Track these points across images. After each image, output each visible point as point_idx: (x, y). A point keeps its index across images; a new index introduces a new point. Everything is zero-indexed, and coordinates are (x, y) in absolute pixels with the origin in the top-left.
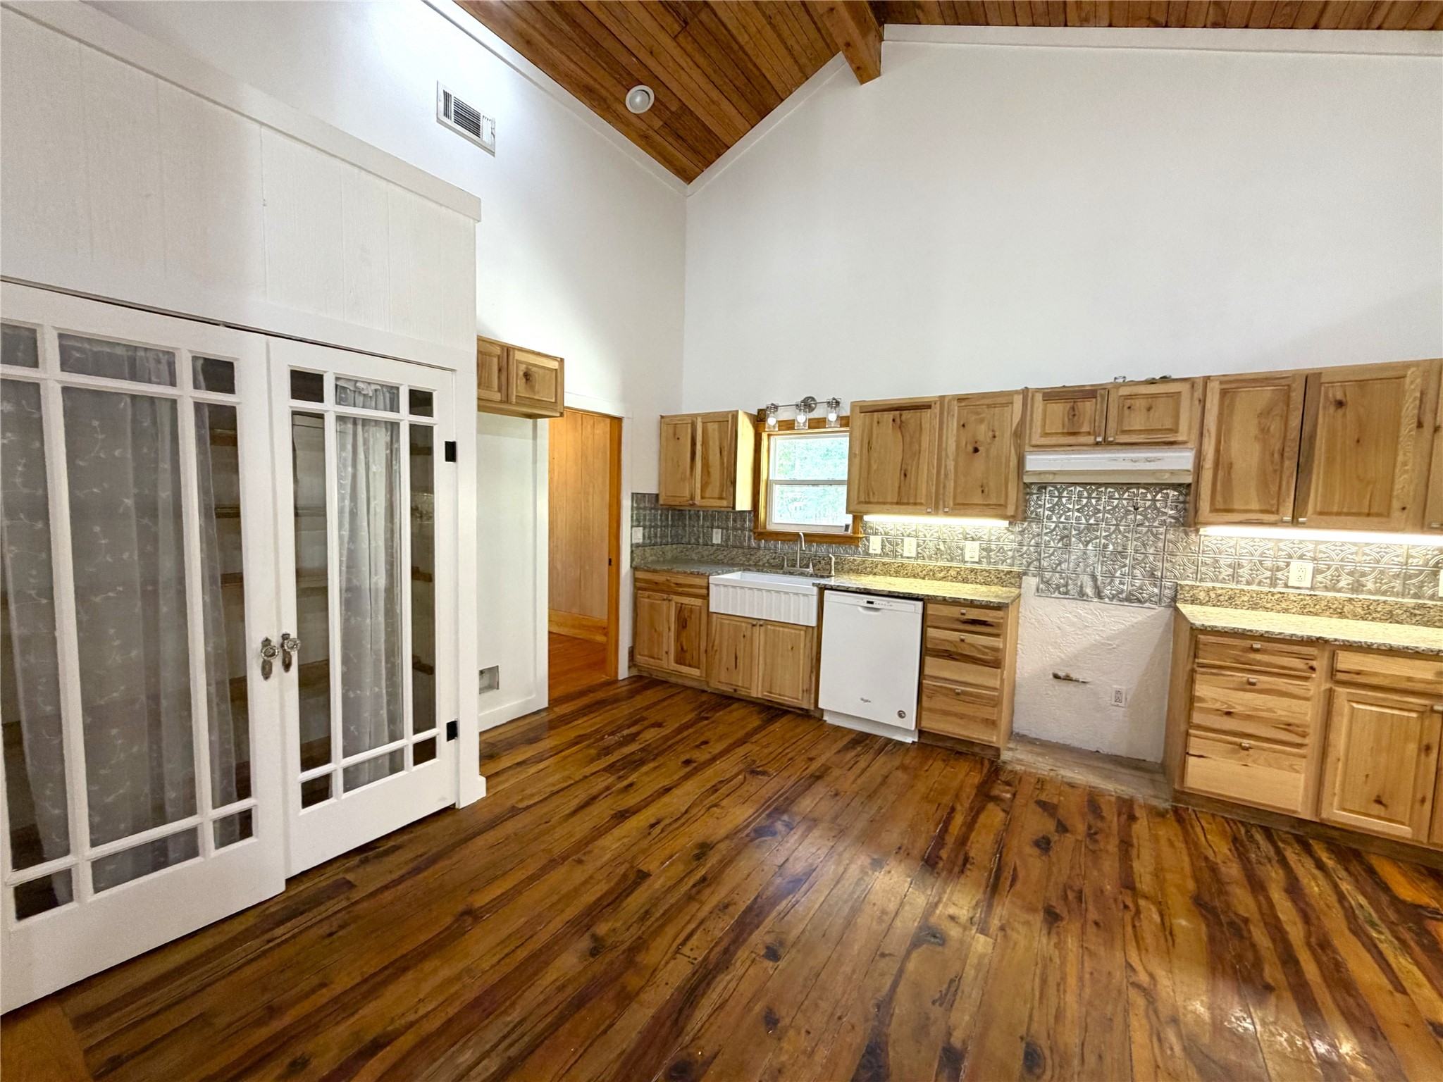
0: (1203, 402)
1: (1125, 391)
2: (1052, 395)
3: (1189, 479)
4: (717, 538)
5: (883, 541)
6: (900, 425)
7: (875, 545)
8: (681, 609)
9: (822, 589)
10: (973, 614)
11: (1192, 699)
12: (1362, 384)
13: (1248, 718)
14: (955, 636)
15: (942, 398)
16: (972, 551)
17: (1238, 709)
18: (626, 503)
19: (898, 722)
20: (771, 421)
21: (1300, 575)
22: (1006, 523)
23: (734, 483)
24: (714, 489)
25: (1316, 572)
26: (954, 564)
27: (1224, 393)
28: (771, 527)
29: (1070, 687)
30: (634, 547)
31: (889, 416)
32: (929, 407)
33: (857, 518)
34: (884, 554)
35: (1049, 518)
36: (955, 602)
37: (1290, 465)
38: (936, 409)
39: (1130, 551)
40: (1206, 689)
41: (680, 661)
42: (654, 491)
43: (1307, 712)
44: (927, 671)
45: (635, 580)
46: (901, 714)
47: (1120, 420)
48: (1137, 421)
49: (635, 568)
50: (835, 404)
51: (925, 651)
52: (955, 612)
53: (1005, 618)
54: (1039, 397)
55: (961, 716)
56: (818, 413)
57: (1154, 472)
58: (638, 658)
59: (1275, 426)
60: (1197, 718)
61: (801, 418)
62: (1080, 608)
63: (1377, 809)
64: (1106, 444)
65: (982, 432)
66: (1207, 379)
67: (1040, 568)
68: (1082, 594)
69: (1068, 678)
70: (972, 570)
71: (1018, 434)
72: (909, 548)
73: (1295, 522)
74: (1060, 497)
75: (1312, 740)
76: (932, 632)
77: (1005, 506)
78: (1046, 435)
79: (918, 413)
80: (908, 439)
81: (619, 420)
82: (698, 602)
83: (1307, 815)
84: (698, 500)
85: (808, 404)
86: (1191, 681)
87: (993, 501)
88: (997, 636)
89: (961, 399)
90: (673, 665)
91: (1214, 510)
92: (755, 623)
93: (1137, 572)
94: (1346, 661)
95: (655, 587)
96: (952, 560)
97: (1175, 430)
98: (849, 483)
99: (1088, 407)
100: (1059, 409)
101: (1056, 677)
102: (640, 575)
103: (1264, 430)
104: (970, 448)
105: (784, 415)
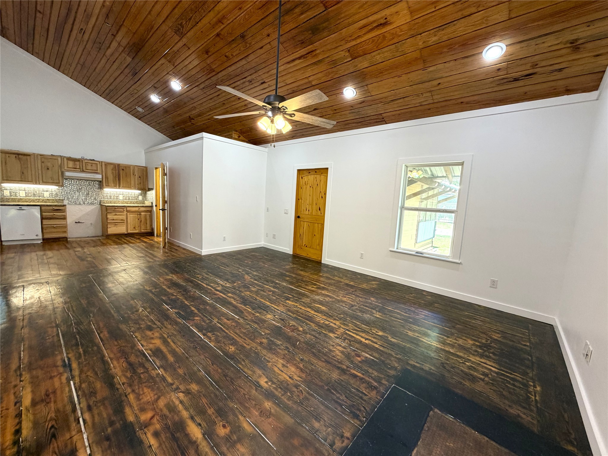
0: (102, 166)
1: (86, 161)
2: (69, 159)
3: (101, 180)
5: (10, 192)
6: (19, 159)
7: (7, 193)
10: (56, 208)
11: (107, 218)
12: (125, 167)
13: (116, 220)
14: (52, 214)
15: (34, 154)
16: (46, 194)
17: (115, 219)
21: (121, 197)
22: (57, 187)
25: (123, 197)
26: (41, 198)
27: (105, 165)
29: (79, 224)
31: (13, 156)
32: (30, 155)
34: (13, 196)
35: (69, 186)
36: (51, 206)
37: (117, 179)
38: (32, 156)
39: (90, 194)
40: (108, 216)
43: (124, 217)
44: (44, 223)
46: (37, 235)
47: (86, 167)
48: (89, 167)
51: (42, 218)
52: (51, 208)
53: (66, 208)
54: (65, 159)
55: (57, 232)
57: (94, 178)
59: (114, 172)
60: (108, 221)
62: (80, 207)
63: (134, 229)
64: (83, 171)
65: (49, 165)
66: (102, 162)
67: (68, 198)
68: (80, 204)
69: (79, 222)
70: (48, 199)
71: (60, 167)
72: (22, 194)
73: (119, 188)
74: (71, 182)
75: (125, 221)
77: (59, 183)
78: (68, 168)
79: (25, 157)
80: (22, 162)
83: (126, 233)
86: (107, 216)
87: (55, 181)
88: (64, 212)
89: (41, 155)
91: (106, 186)
93: (92, 198)
94: (128, 209)
96: (39, 197)
97: (97, 170)
99: (78, 163)
100: (71, 162)
101: (76, 222)
103: (113, 173)
104: (46, 168)
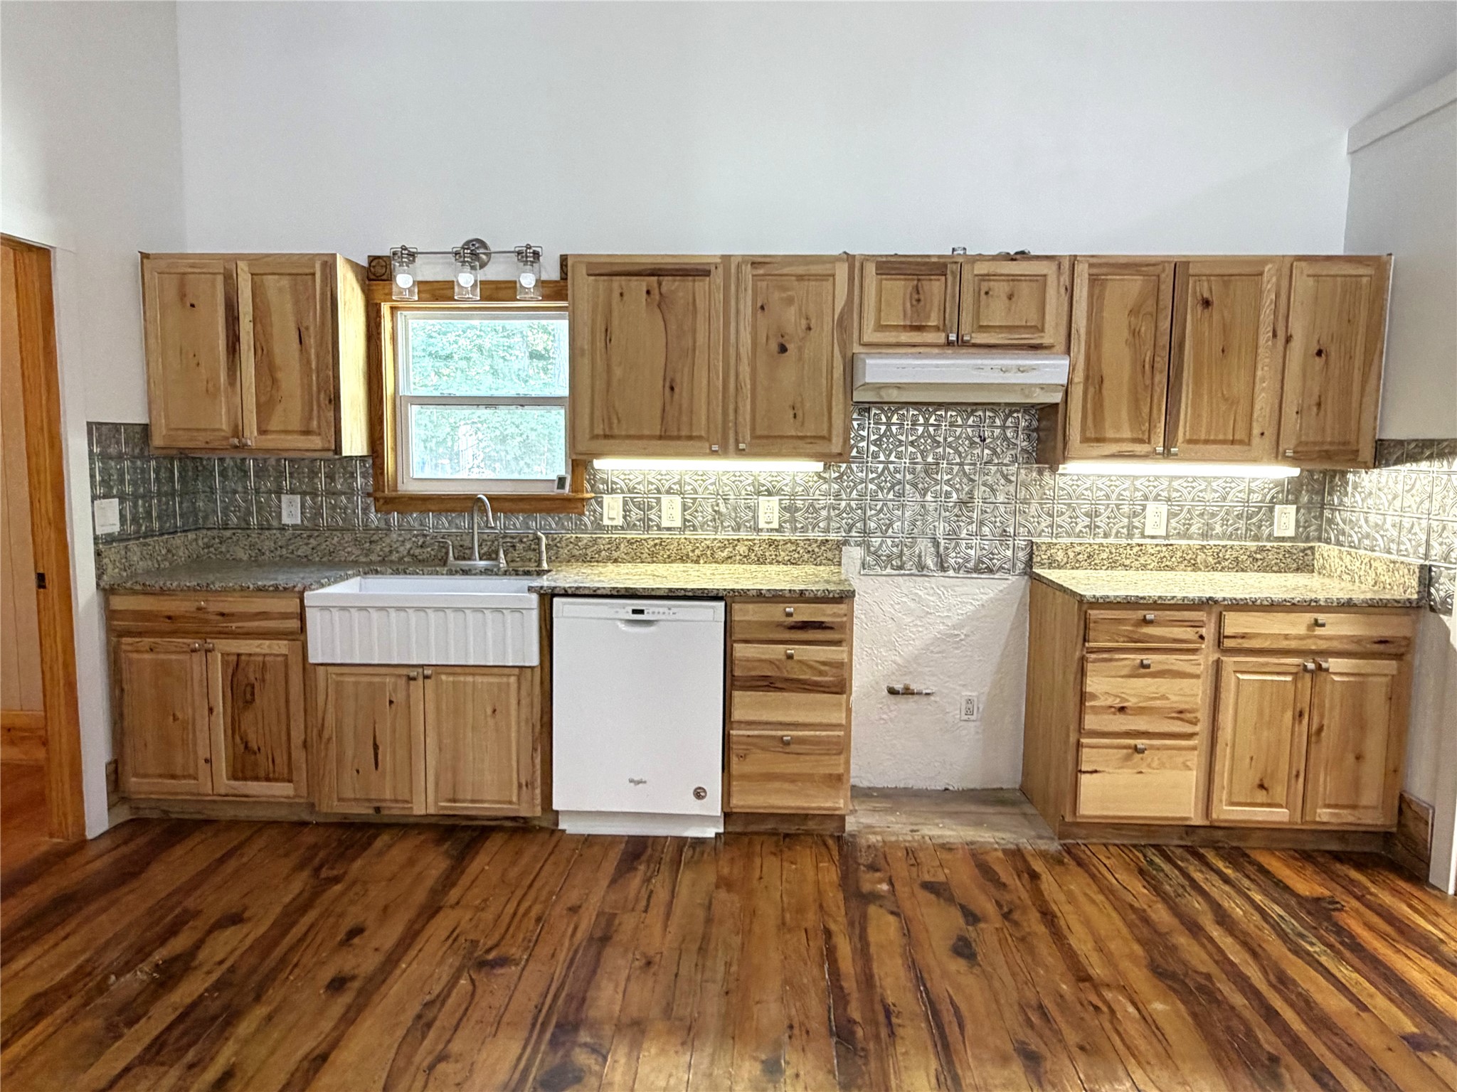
0: (1070, 291)
1: (981, 268)
2: (891, 267)
3: (1057, 398)
4: (291, 512)
5: (625, 503)
6: (661, 303)
7: (612, 509)
8: (236, 666)
9: (547, 598)
10: (804, 613)
11: (1083, 696)
12: (1226, 279)
13: (1141, 711)
14: (778, 651)
15: (726, 258)
16: (769, 512)
17: (1132, 702)
18: (77, 448)
19: (695, 807)
20: (403, 280)
21: (1155, 520)
22: (819, 466)
23: (334, 402)
24: (291, 410)
25: (1171, 515)
26: (743, 535)
27: (1093, 280)
28: (408, 487)
29: (908, 704)
30: (103, 543)
31: (640, 285)
32: (707, 273)
33: (579, 464)
34: (628, 526)
35: (875, 456)
36: (776, 597)
37: (1161, 379)
38: (718, 277)
39: (978, 502)
40: (1094, 684)
41: (238, 773)
42: (139, 418)
43: (1194, 693)
44: (737, 715)
45: (110, 615)
46: (699, 794)
47: (977, 315)
48: (996, 313)
49: (107, 592)
50: (529, 256)
51: (732, 683)
52: (776, 612)
53: (850, 614)
54: (871, 269)
55: (792, 779)
56: (496, 271)
57: (1023, 388)
58: (133, 783)
59: (1145, 328)
60: (1091, 722)
61: (466, 279)
62: (920, 587)
63: (1261, 796)
64: (959, 344)
65: (791, 319)
66: (1074, 259)
67: (865, 532)
68: (921, 568)
69: (908, 692)
70: (772, 543)
71: (843, 325)
72: (671, 513)
73: (1167, 454)
74: (889, 424)
75: (1202, 728)
76: (741, 650)
77: (828, 439)
78: (880, 327)
79: (689, 283)
80: (673, 327)
81: (43, 253)
82: (281, 647)
83: (1198, 820)
84: (251, 436)
85: (473, 253)
86: (1082, 672)
87: (810, 430)
88: (838, 643)
89: (756, 263)
90: (225, 784)
91: (1085, 440)
92: (413, 674)
93: (986, 530)
94: (1235, 623)
95: (173, 625)
96: (737, 528)
97: (1040, 329)
99: (935, 288)
100: (898, 288)
101: (892, 692)
102: (119, 603)
103: (1135, 333)
104: (774, 347)
105: (430, 271)
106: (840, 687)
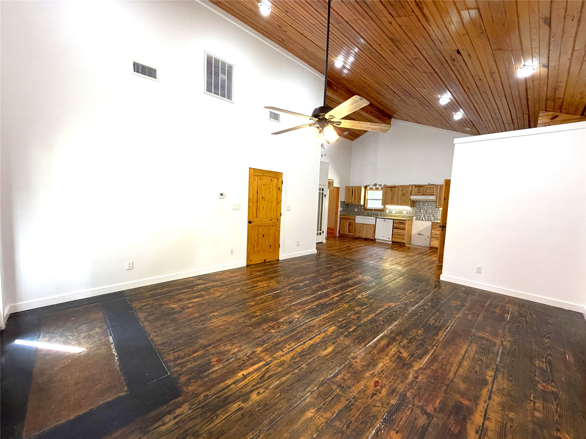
0: (437, 188)
1: (427, 186)
2: (416, 186)
3: (436, 200)
4: (356, 210)
5: (389, 210)
6: (392, 190)
7: (387, 211)
8: (349, 222)
9: (376, 218)
10: (401, 221)
14: (398, 225)
15: (399, 186)
16: (405, 212)
17: (437, 234)
18: (340, 203)
19: (389, 240)
20: (368, 188)
22: (410, 207)
23: (360, 199)
24: (356, 201)
27: (440, 187)
28: (367, 208)
29: (420, 236)
30: (340, 211)
31: (390, 188)
32: (396, 187)
33: (384, 206)
34: (389, 213)
35: (418, 207)
36: (398, 220)
38: (398, 187)
40: (433, 231)
41: (349, 232)
42: (344, 201)
44: (394, 231)
45: (340, 217)
46: (389, 238)
47: (425, 191)
48: (428, 191)
49: (340, 215)
50: (380, 185)
51: (393, 228)
52: (398, 221)
53: (406, 222)
54: (414, 186)
55: (399, 238)
56: (377, 187)
57: (430, 199)
58: (340, 232)
60: (432, 236)
61: (374, 188)
62: (422, 222)
64: (423, 195)
65: (405, 192)
66: (438, 185)
67: (416, 215)
68: (423, 220)
69: (420, 234)
70: (405, 216)
71: (410, 193)
72: (394, 212)
74: (419, 203)
76: (394, 225)
77: (408, 204)
78: (415, 193)
79: (394, 188)
80: (393, 192)
81: (339, 188)
82: (353, 221)
84: (353, 203)
85: (375, 185)
87: (406, 203)
89: (402, 186)
90: (347, 233)
91: (439, 205)
92: (364, 224)
95: (345, 219)
96: (401, 214)
97: (433, 193)
98: (382, 200)
99: (422, 188)
100: (417, 188)
101: (418, 234)
102: (341, 216)
104: (403, 194)
105: (371, 187)
106: (404, 229)
